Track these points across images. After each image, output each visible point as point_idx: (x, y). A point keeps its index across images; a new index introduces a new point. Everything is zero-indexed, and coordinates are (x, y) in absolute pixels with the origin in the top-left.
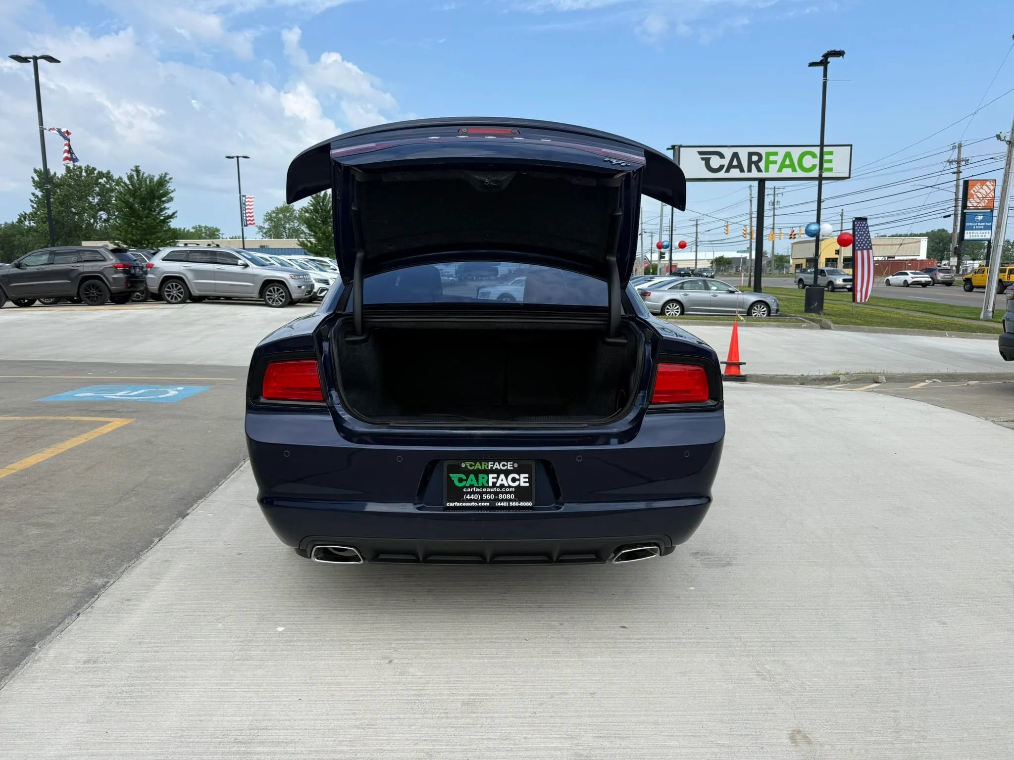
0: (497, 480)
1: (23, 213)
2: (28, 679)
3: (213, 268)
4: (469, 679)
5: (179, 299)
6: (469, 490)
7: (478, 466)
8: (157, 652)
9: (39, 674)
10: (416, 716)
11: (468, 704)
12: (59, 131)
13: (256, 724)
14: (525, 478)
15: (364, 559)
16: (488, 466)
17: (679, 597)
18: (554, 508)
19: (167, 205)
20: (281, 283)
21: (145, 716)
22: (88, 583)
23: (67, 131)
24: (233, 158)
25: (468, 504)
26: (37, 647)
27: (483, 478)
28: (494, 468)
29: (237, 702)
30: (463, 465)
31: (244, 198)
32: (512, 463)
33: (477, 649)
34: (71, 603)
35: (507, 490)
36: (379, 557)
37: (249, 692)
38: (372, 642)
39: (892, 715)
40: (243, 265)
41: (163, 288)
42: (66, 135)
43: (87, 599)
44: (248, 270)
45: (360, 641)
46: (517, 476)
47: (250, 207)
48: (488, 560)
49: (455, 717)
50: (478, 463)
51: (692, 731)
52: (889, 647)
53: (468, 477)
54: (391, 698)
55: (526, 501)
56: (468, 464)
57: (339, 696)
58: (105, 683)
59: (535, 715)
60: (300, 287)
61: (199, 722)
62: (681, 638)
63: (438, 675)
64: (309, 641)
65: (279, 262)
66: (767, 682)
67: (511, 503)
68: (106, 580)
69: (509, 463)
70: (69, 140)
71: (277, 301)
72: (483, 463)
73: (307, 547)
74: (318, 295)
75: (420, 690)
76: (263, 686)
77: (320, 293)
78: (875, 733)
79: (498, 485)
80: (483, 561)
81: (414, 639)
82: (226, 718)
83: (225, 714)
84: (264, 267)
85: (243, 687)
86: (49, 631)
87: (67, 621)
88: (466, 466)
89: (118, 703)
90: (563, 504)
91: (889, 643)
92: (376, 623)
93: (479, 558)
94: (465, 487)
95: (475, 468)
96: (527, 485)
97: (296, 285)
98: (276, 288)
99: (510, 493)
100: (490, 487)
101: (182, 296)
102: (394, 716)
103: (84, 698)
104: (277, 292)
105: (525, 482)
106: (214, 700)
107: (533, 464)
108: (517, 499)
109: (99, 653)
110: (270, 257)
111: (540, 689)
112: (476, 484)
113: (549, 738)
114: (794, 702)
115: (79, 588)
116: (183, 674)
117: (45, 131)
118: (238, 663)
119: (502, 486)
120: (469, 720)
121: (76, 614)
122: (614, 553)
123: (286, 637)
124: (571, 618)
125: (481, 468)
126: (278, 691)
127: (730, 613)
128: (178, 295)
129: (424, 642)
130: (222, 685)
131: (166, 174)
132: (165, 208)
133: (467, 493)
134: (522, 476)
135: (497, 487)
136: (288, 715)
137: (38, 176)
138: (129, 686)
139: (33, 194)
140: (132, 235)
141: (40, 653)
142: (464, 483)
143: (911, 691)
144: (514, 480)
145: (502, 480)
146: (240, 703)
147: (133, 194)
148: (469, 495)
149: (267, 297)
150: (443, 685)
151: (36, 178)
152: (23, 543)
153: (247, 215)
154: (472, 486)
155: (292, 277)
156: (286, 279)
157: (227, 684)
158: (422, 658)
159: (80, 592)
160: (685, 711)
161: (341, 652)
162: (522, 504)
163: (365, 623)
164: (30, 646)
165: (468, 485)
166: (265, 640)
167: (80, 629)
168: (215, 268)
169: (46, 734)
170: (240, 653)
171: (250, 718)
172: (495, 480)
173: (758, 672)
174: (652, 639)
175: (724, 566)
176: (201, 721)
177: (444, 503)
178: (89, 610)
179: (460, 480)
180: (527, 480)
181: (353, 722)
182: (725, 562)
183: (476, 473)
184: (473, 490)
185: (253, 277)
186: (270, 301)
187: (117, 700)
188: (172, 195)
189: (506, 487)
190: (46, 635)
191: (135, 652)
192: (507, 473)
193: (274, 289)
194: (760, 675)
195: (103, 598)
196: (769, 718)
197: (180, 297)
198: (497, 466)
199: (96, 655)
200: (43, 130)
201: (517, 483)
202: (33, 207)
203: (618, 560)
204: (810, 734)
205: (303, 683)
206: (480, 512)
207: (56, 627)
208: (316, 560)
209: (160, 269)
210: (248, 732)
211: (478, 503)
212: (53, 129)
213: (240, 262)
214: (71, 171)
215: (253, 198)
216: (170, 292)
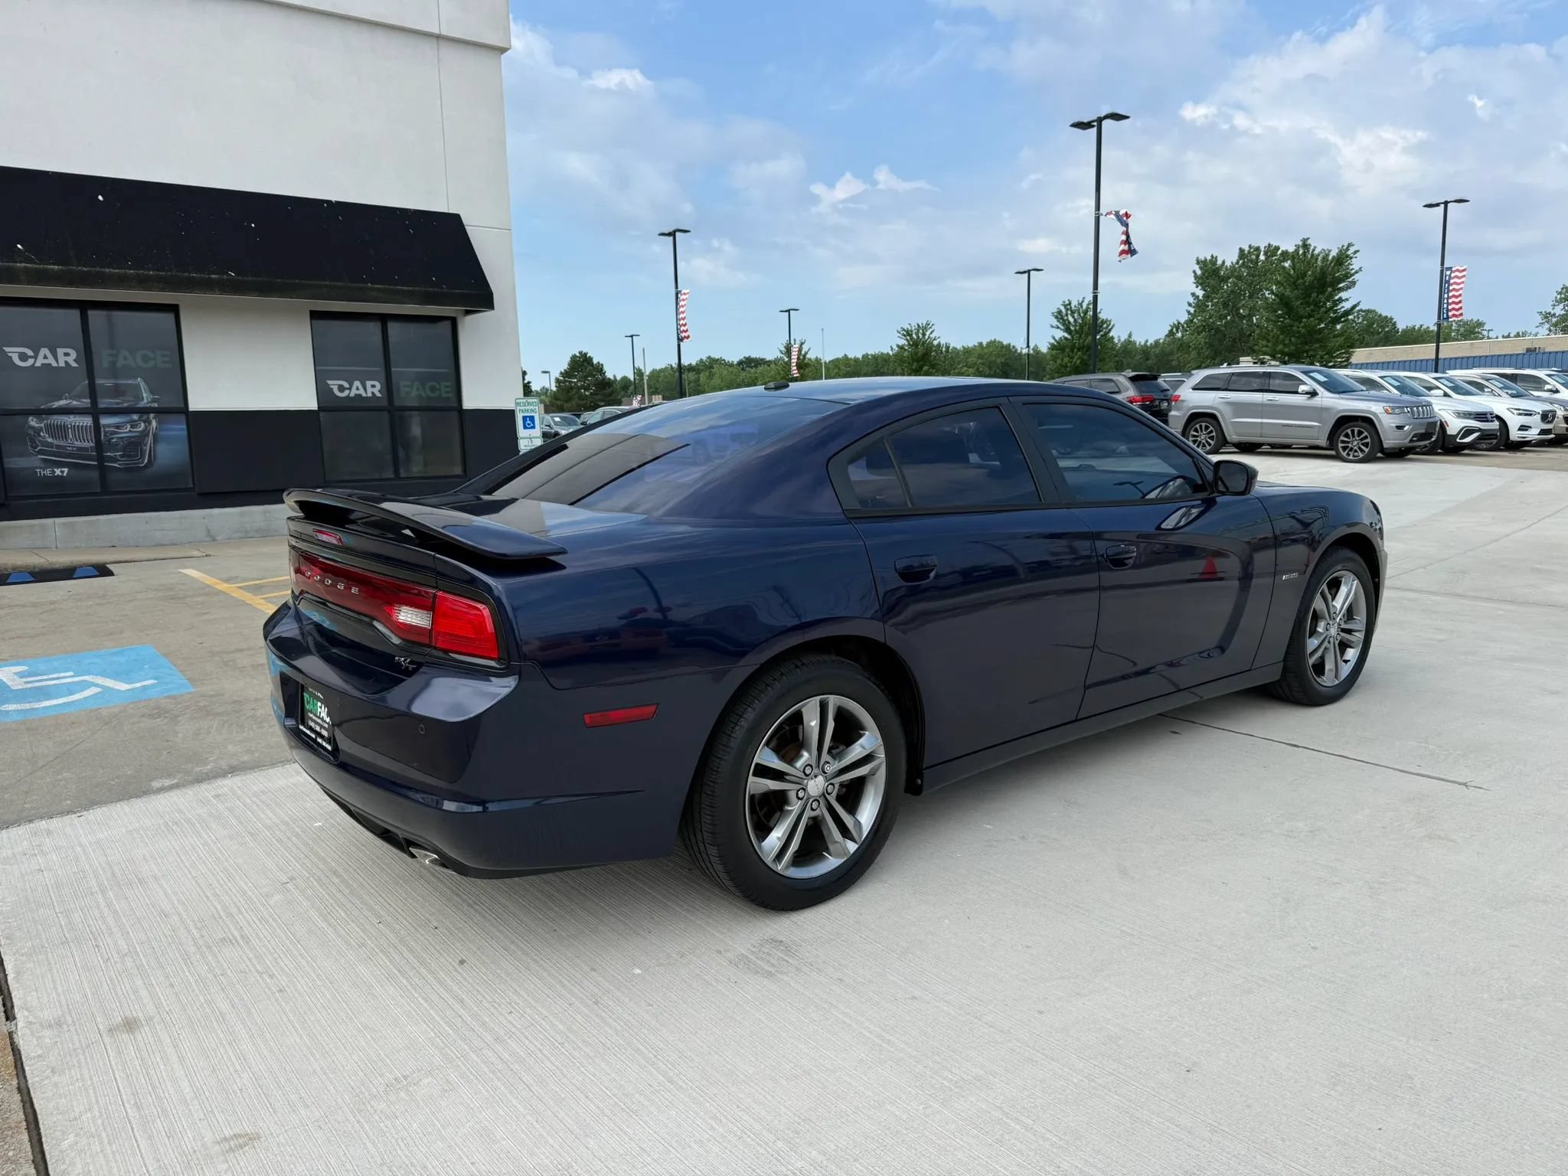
1: (1176, 323)
3: (1261, 399)
5: (1208, 448)
12: (1117, 214)
20: (1367, 422)
23: (1126, 213)
24: (1437, 205)
27: (316, 704)
31: (1448, 273)
40: (1307, 393)
41: (1188, 430)
42: (1125, 218)
44: (1316, 401)
47: (1457, 287)
60: (1400, 428)
65: (1396, 384)
70: (1127, 225)
71: (1356, 451)
74: (1458, 440)
77: (1463, 437)
84: (1342, 396)
94: (309, 710)
97: (1394, 425)
98: (1356, 430)
101: (1212, 443)
104: (1359, 436)
110: (1381, 377)
117: (1101, 217)
119: (323, 719)
128: (1207, 442)
131: (1350, 245)
132: (1341, 300)
139: (1193, 294)
140: (1285, 345)
147: (1294, 283)
149: (1340, 445)
151: (1199, 272)
153: (1450, 301)
155: (1387, 411)
156: (1375, 414)
168: (1265, 400)
179: (307, 702)
185: (1320, 412)
186: (1344, 451)
188: (1356, 277)
193: (1353, 432)
197: (1210, 445)
200: (1099, 217)
202: (1189, 312)
209: (1185, 404)
212: (1110, 213)
213: (1302, 388)
214: (1244, 255)
215: (1463, 270)
216: (1197, 436)
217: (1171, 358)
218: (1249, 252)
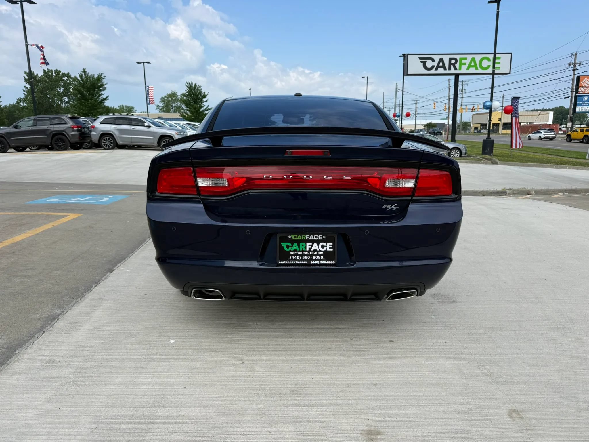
0: (312, 247)
1: (19, 98)
2: (10, 373)
3: (130, 128)
4: (294, 374)
5: (111, 147)
6: (294, 253)
7: (299, 237)
8: (93, 356)
9: (17, 370)
10: (261, 399)
11: (294, 391)
12: (37, 46)
13: (156, 404)
14: (330, 245)
15: (225, 297)
16: (306, 238)
17: (425, 323)
18: (350, 265)
19: (103, 92)
20: (170, 137)
21: (84, 398)
22: (51, 312)
23: (42, 46)
24: (141, 63)
25: (293, 262)
26: (17, 352)
27: (303, 245)
28: (310, 239)
29: (144, 388)
30: (290, 237)
31: (148, 88)
32: (322, 235)
33: (298, 354)
34: (39, 324)
35: (319, 253)
36: (235, 296)
37: (152, 382)
38: (231, 350)
39: (573, 399)
40: (148, 126)
41: (101, 140)
42: (41, 48)
43: (50, 322)
44: (151, 129)
45: (223, 349)
46: (325, 244)
47: (152, 93)
48: (305, 298)
49: (286, 400)
50: (299, 236)
51: (443, 410)
52: (565, 355)
53: (292, 245)
54: (244, 387)
55: (331, 260)
56: (293, 236)
57: (210, 385)
58: (59, 376)
59: (339, 399)
61: (120, 402)
62: (429, 349)
63: (273, 372)
64: (191, 349)
65: (169, 125)
66: (488, 377)
67: (321, 262)
68: (62, 310)
69: (320, 235)
70: (43, 52)
72: (303, 236)
73: (188, 290)
75: (262, 381)
76: (161, 379)
78: (565, 412)
79: (312, 250)
80: (302, 299)
81: (258, 348)
82: (137, 399)
83: (136, 396)
84: (160, 128)
85: (148, 379)
86: (25, 342)
87: (36, 336)
88: (292, 237)
89: (67, 389)
90: (355, 263)
91: (565, 352)
92: (233, 337)
93: (300, 297)
94: (291, 251)
95: (298, 239)
96: (332, 250)
99: (320, 255)
100: (307, 251)
101: (112, 145)
102: (246, 399)
103: (46, 385)
105: (330, 248)
106: (129, 387)
107: (336, 236)
108: (325, 259)
109: (56, 356)
110: (164, 122)
111: (341, 381)
112: (298, 249)
113: (349, 414)
114: (508, 391)
115: (46, 316)
116: (109, 370)
117: (29, 46)
118: (145, 363)
119: (315, 251)
120: (295, 402)
121: (42, 332)
122: (387, 295)
123: (175, 347)
124: (357, 335)
125: (301, 239)
126: (170, 382)
127: (459, 333)
129: (263, 350)
130: (135, 377)
131: (102, 74)
132: (101, 94)
133: (292, 255)
134: (328, 244)
135: (312, 251)
136: (177, 398)
137: (27, 76)
138: (74, 378)
139: (25, 87)
140: (83, 110)
141: (19, 356)
142: (290, 249)
143: (584, 384)
144: (323, 247)
145: (315, 247)
146: (146, 389)
147: (83, 86)
148: (293, 257)
150: (277, 378)
151: (26, 77)
152: (11, 287)
153: (150, 98)
154: (295, 251)
155: (176, 133)
156: (173, 135)
157: (138, 377)
158: (263, 360)
159: (46, 318)
160: (437, 396)
161: (211, 356)
162: (328, 262)
163: (226, 338)
164: (12, 352)
165: (293, 250)
166: (162, 349)
167: (45, 341)
168: (132, 128)
169: (20, 409)
170: (146, 357)
171: (153, 399)
172: (310, 247)
173: (482, 371)
174: (411, 349)
175: (452, 303)
176: (121, 401)
177: (277, 262)
178: (51, 329)
179: (288, 247)
180: (331, 247)
181: (220, 402)
182: (452, 301)
183: (298, 242)
184: (296, 253)
185: (153, 134)
187: (66, 387)
188: (105, 86)
189: (318, 251)
190: (23, 344)
191: (79, 356)
192: (318, 242)
193: (166, 141)
194: (483, 373)
195: (60, 321)
196: (493, 402)
197: (111, 146)
198: (312, 237)
199: (54, 358)
200: (27, 46)
201: (325, 249)
202: (25, 94)
203: (389, 299)
204: (521, 412)
205: (187, 377)
206: (301, 267)
207: (30, 340)
208: (194, 297)
209: (99, 129)
210: (151, 409)
211: (299, 262)
212: (34, 45)
213: (146, 124)
214: (46, 72)
215: (153, 87)
216: (105, 142)
217: (14, 113)
218: (48, 71)
